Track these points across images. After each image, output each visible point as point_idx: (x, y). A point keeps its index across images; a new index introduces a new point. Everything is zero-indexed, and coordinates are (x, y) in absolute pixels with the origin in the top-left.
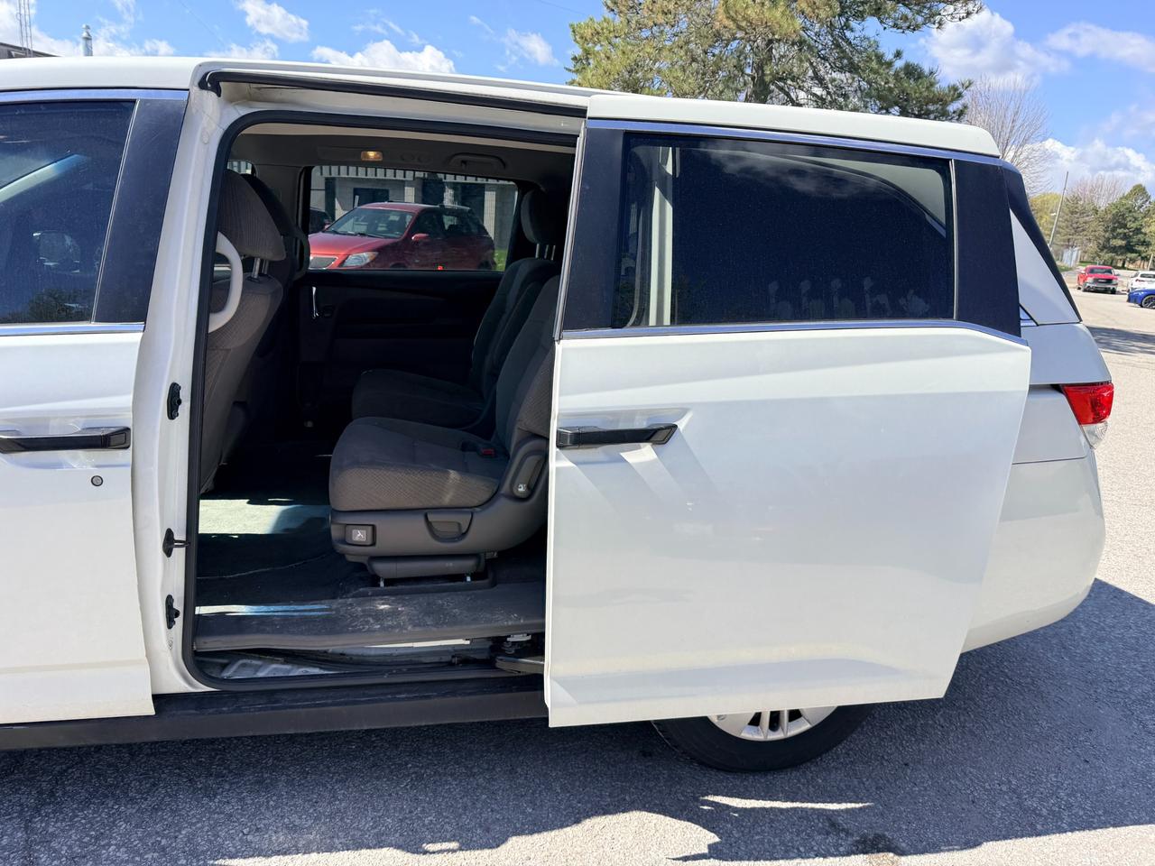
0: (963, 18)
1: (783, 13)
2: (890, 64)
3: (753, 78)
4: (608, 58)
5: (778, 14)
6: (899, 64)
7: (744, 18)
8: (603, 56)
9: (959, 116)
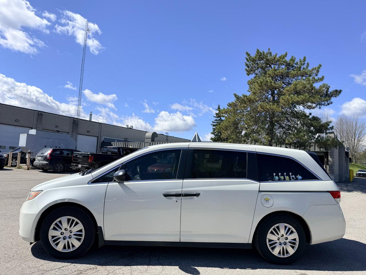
0: (327, 105)
1: (276, 107)
2: (308, 116)
3: (270, 121)
4: (229, 118)
5: (275, 107)
6: (311, 117)
7: (266, 108)
8: (228, 118)
9: (332, 129)
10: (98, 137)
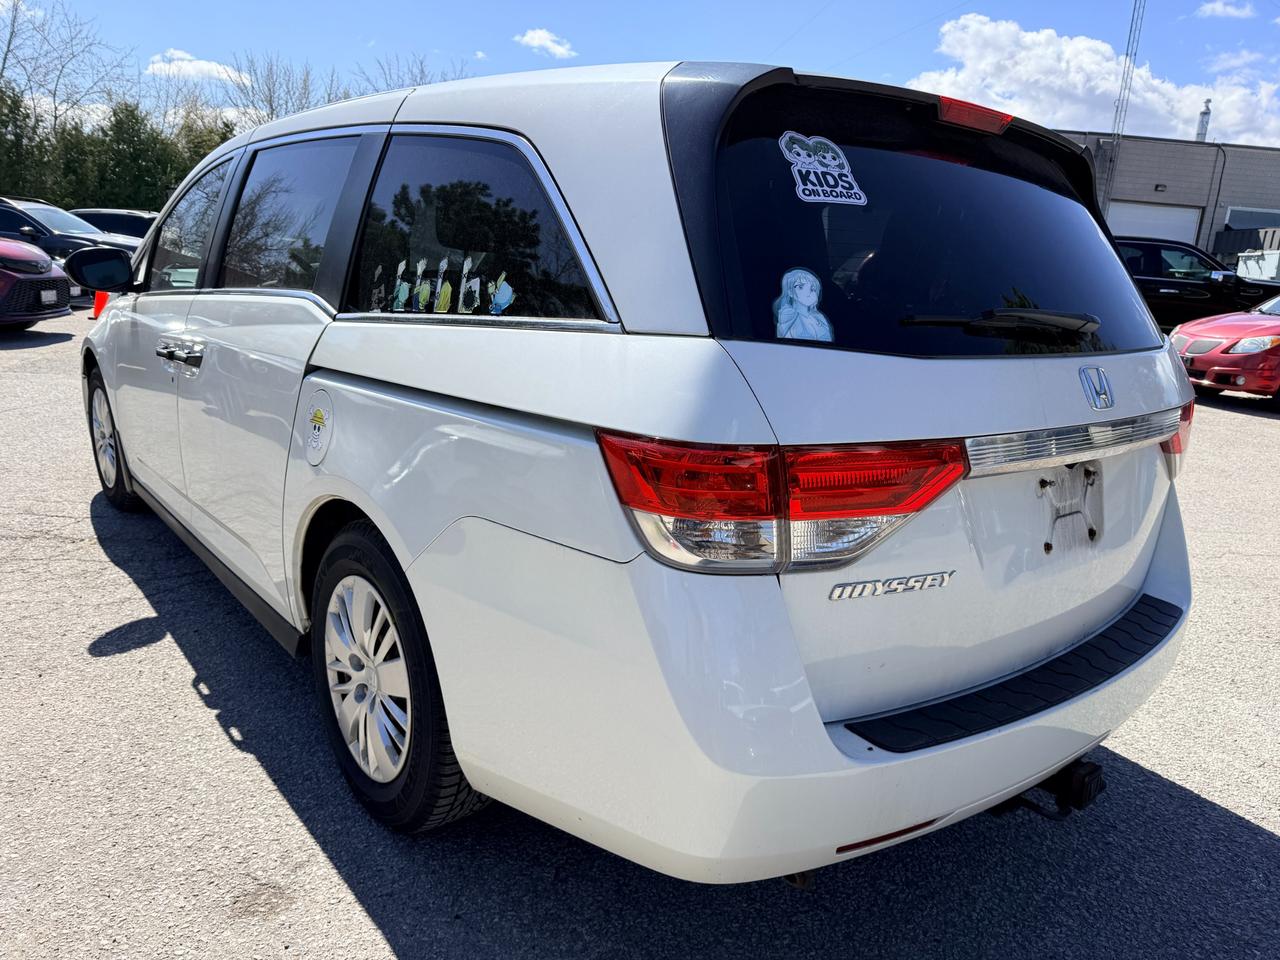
10: (1204, 209)
